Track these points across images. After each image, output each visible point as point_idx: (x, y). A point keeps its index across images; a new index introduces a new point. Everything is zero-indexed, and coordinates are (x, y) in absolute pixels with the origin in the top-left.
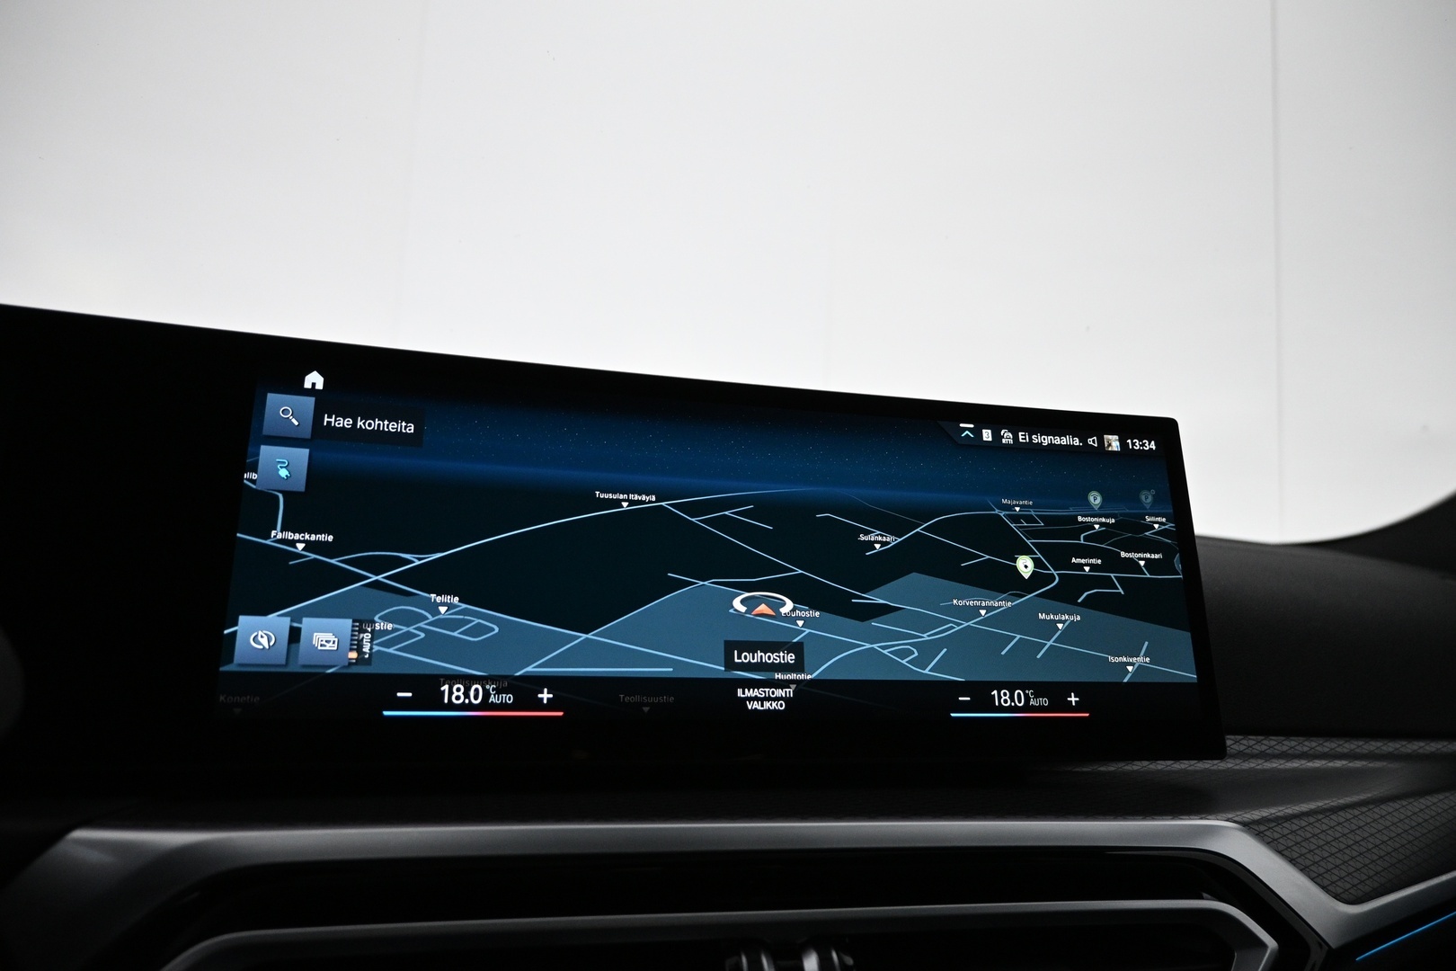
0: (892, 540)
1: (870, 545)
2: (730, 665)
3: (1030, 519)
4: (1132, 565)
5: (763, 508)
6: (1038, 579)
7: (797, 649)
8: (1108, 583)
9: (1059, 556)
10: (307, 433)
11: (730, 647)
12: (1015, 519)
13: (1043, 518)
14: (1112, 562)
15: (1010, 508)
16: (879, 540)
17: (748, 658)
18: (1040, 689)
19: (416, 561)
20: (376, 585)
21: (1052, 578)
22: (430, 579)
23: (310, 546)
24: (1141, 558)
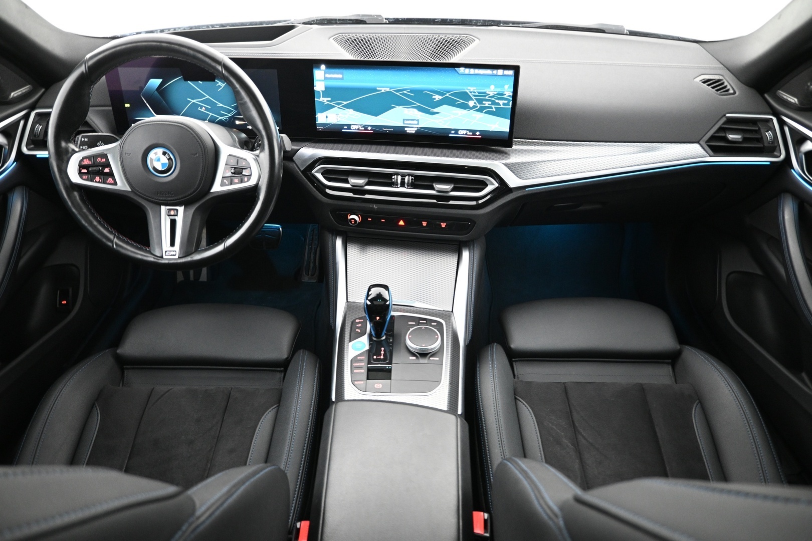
0: (441, 97)
1: (435, 99)
2: (404, 123)
3: (474, 92)
4: (498, 104)
5: (412, 91)
6: (474, 107)
7: (418, 120)
8: (492, 108)
9: (480, 101)
10: (323, 79)
11: (404, 120)
12: (471, 92)
13: (478, 92)
14: (494, 103)
15: (469, 90)
16: (437, 97)
17: (408, 122)
18: (470, 131)
19: (345, 103)
20: (338, 108)
21: (477, 106)
22: (347, 106)
23: (327, 101)
24: (501, 102)
